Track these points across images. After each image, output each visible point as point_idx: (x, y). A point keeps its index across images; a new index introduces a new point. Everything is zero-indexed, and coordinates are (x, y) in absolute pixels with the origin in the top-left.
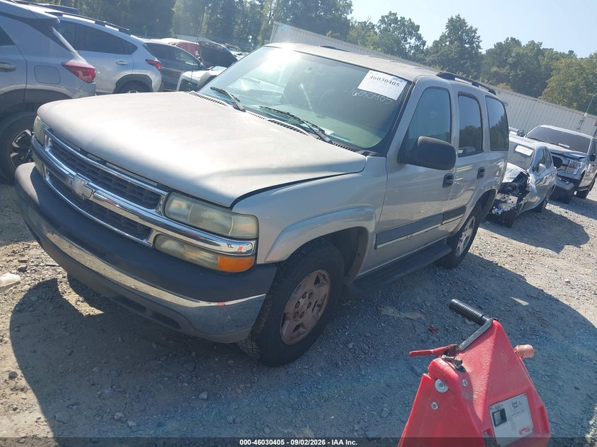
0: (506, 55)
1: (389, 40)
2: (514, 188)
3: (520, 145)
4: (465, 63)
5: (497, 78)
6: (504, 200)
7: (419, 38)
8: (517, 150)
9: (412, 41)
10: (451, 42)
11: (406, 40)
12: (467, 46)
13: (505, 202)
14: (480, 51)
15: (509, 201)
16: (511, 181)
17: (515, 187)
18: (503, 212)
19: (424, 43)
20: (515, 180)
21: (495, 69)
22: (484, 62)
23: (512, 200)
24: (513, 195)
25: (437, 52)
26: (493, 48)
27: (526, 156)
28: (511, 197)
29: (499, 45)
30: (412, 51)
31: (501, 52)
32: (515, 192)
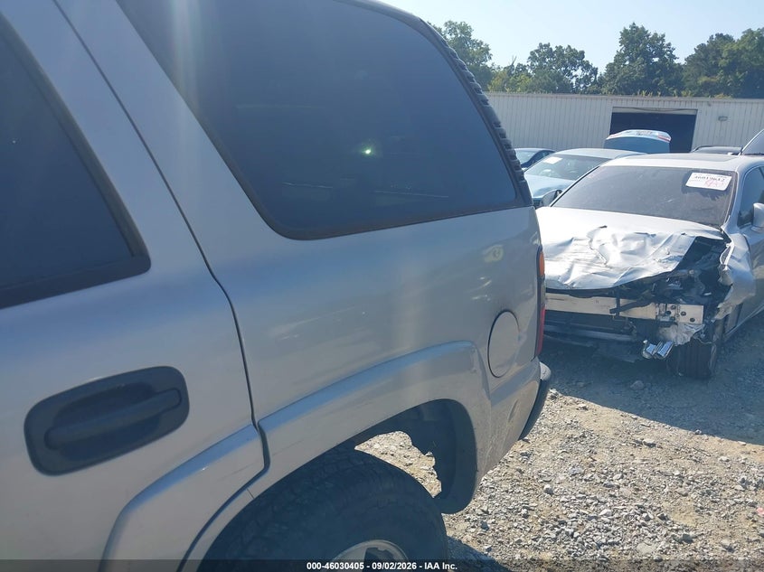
0: (714, 58)
1: (545, 78)
2: (688, 283)
3: (697, 171)
4: (658, 82)
5: (710, 90)
6: (667, 319)
7: (587, 66)
8: (689, 184)
9: (579, 72)
10: (632, 60)
11: (570, 74)
12: (656, 60)
13: (673, 322)
14: (676, 61)
15: (682, 320)
16: (670, 269)
17: (690, 279)
18: (675, 349)
19: (595, 71)
20: (685, 262)
21: (703, 79)
22: (685, 74)
23: (689, 316)
24: (690, 302)
25: (615, 77)
26: (694, 53)
27: (714, 194)
28: (684, 308)
29: (701, 48)
30: (582, 86)
31: (707, 56)
32: (693, 293)
